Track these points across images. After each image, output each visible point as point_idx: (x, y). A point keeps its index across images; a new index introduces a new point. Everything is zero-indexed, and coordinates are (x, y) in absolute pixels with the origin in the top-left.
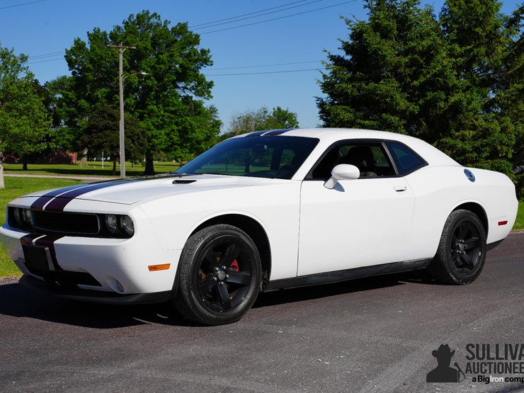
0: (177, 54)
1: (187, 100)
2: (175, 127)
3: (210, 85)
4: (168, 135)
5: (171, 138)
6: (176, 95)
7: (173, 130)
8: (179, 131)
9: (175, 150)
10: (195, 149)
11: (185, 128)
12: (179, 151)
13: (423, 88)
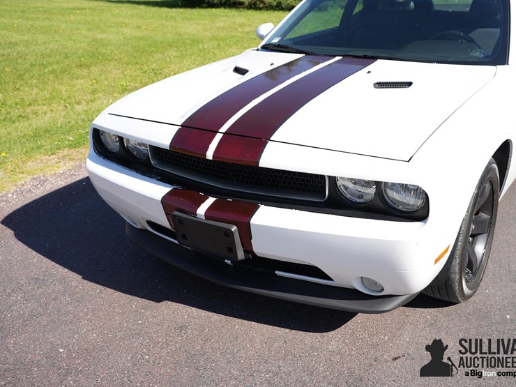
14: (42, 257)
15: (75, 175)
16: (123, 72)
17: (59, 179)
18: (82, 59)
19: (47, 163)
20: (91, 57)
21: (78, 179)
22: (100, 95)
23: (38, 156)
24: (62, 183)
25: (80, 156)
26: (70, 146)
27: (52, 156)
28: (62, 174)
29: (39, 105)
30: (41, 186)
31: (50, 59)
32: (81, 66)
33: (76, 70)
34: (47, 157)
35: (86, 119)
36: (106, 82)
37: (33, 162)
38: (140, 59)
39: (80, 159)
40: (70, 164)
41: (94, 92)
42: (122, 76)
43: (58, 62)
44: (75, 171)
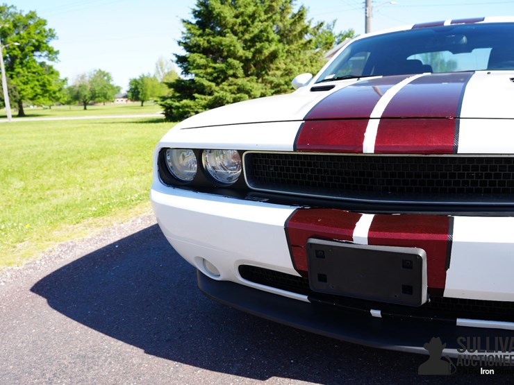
0: (32, 32)
1: (42, 64)
2: (37, 83)
3: (57, 53)
4: (32, 88)
5: (35, 91)
6: (34, 61)
7: (36, 85)
8: (40, 85)
9: (39, 98)
10: (53, 98)
11: (44, 83)
12: (42, 99)
13: (253, 40)
14: (86, 327)
15: (104, 240)
16: (129, 162)
17: (89, 244)
18: (93, 154)
19: (73, 230)
20: (100, 152)
21: (109, 243)
22: (111, 179)
23: (64, 226)
24: (92, 247)
25: (106, 223)
26: (94, 215)
27: (77, 225)
28: (91, 240)
29: (57, 189)
30: (71, 251)
31: (65, 155)
32: (91, 159)
33: (88, 161)
34: (72, 226)
35: (103, 196)
36: (115, 170)
37: (58, 230)
38: (142, 152)
39: (107, 226)
40: (98, 230)
41: (106, 177)
42: (128, 165)
43: (71, 157)
44: (104, 236)
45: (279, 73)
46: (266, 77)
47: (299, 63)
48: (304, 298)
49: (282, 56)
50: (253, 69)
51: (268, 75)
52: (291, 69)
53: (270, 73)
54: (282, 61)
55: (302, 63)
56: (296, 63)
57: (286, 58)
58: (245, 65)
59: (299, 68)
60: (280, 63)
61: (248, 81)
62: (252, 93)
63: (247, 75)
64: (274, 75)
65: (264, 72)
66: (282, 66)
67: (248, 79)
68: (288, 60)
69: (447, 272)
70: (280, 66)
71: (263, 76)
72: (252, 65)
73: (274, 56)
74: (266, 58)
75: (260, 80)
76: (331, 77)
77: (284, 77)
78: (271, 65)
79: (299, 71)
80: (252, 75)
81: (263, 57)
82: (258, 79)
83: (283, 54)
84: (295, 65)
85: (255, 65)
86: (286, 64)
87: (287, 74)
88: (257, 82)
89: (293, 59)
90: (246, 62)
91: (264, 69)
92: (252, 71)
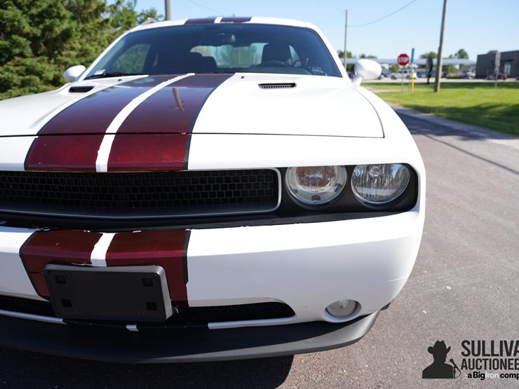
13: (42, 16)
45: (74, 53)
46: (59, 57)
47: (96, 43)
48: (60, 320)
49: (76, 36)
50: (43, 48)
51: (62, 55)
52: (87, 50)
53: (64, 53)
54: (77, 41)
55: (99, 44)
56: (93, 43)
57: (81, 37)
58: (33, 43)
59: (96, 49)
60: (74, 43)
61: (38, 61)
62: (44, 75)
63: (36, 54)
64: (68, 56)
65: (56, 52)
66: (78, 46)
67: (38, 59)
68: (84, 40)
69: (187, 285)
70: (74, 45)
71: (55, 56)
72: (42, 44)
73: (66, 35)
74: (57, 37)
75: (52, 61)
76: (100, 73)
77: (80, 58)
78: (65, 45)
79: (96, 52)
80: (42, 54)
81: (54, 36)
82: (50, 59)
83: (77, 33)
84: (92, 46)
85: (45, 44)
86: (81, 44)
87: (83, 55)
88: (49, 63)
89: (89, 39)
90: (34, 40)
91: (57, 48)
92: (42, 51)
